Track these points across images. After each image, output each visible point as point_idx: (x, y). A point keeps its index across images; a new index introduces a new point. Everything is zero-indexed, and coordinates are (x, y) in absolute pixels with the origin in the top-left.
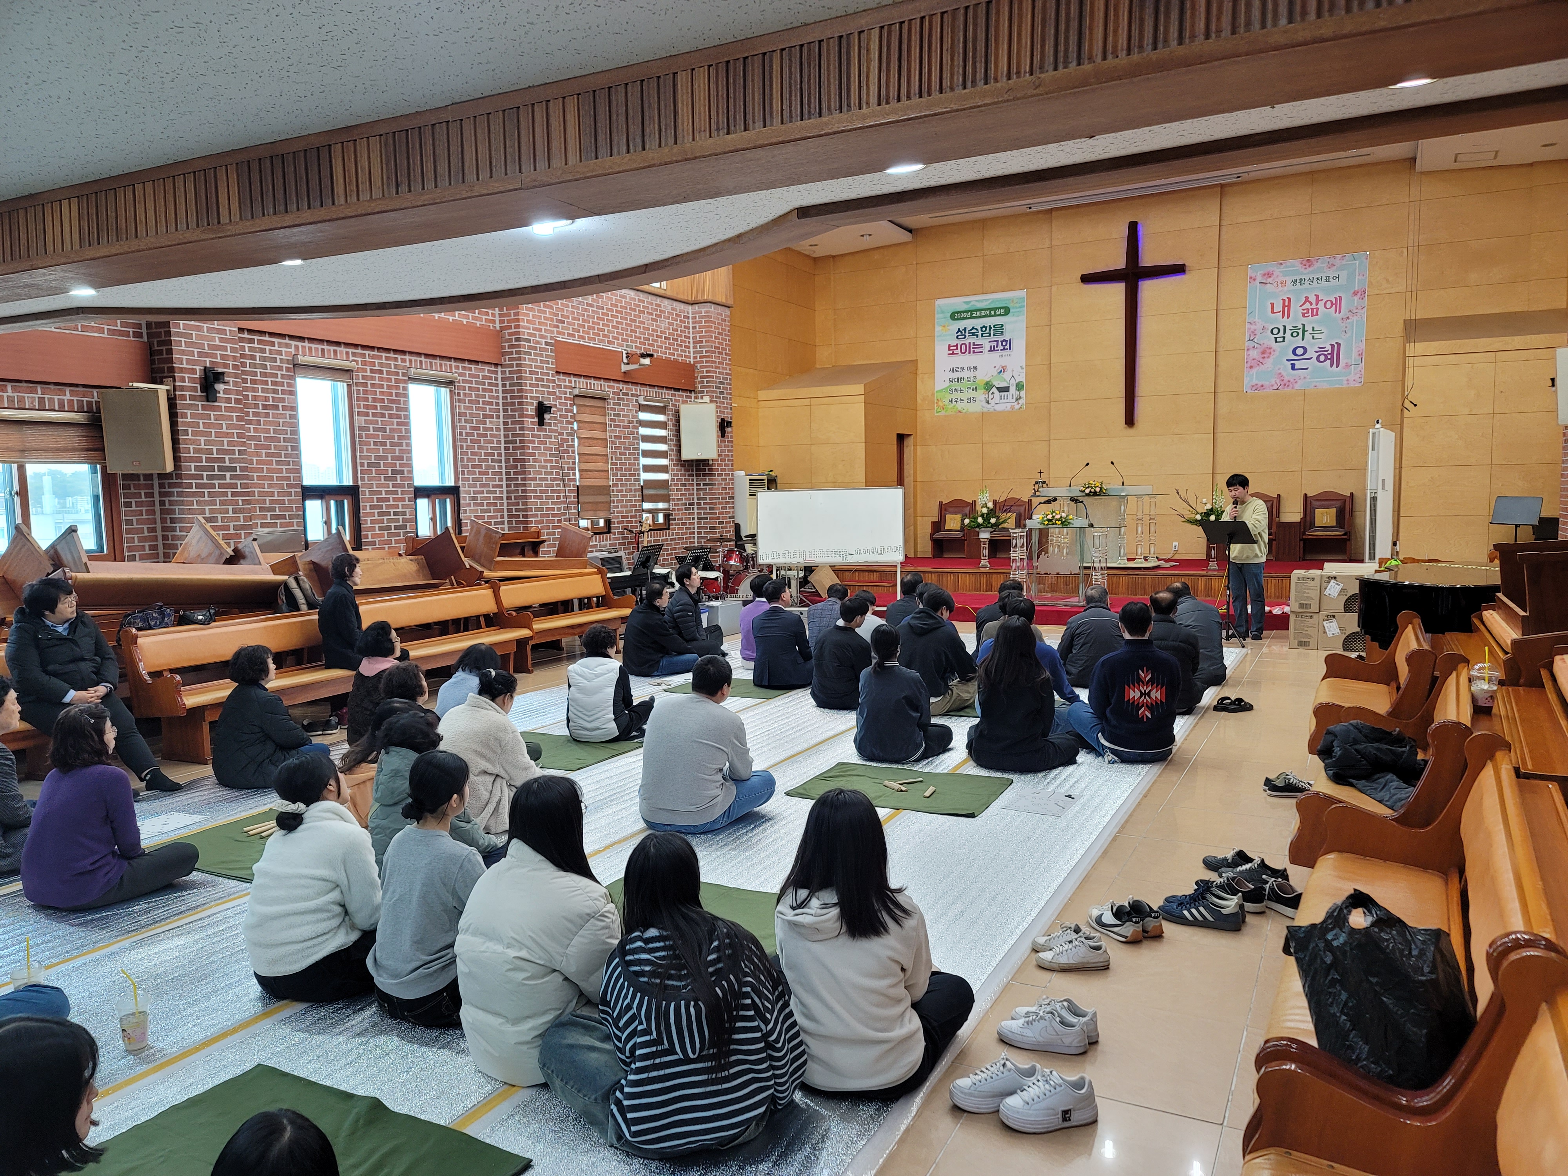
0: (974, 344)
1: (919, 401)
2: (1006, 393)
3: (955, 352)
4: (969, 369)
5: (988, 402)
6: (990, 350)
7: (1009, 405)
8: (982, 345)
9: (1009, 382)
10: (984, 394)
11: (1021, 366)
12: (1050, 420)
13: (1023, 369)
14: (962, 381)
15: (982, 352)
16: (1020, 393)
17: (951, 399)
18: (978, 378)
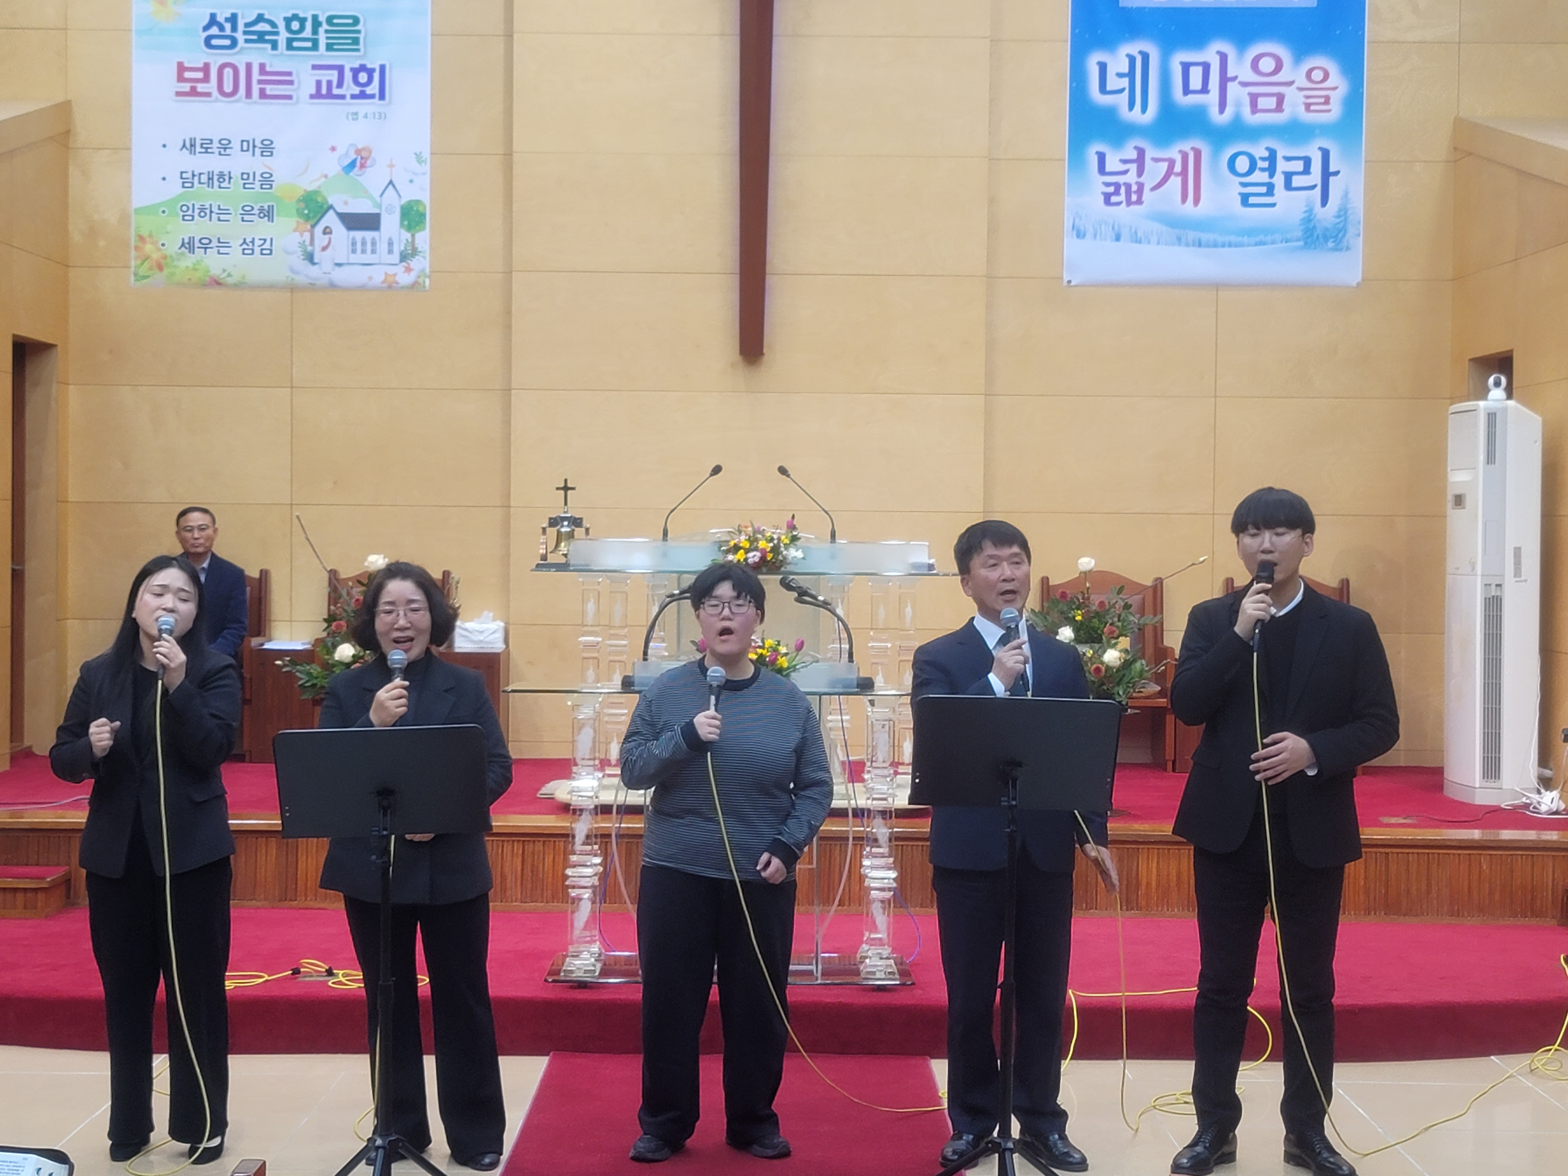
0: (262, 67)
1: (76, 236)
2: (369, 235)
3: (201, 87)
4: (248, 146)
5: (310, 258)
6: (317, 95)
7: (377, 276)
8: (289, 74)
9: (378, 199)
10: (295, 230)
11: (418, 153)
12: (509, 327)
13: (423, 164)
14: (222, 185)
15: (289, 97)
16: (413, 236)
17: (186, 241)
18: (279, 179)
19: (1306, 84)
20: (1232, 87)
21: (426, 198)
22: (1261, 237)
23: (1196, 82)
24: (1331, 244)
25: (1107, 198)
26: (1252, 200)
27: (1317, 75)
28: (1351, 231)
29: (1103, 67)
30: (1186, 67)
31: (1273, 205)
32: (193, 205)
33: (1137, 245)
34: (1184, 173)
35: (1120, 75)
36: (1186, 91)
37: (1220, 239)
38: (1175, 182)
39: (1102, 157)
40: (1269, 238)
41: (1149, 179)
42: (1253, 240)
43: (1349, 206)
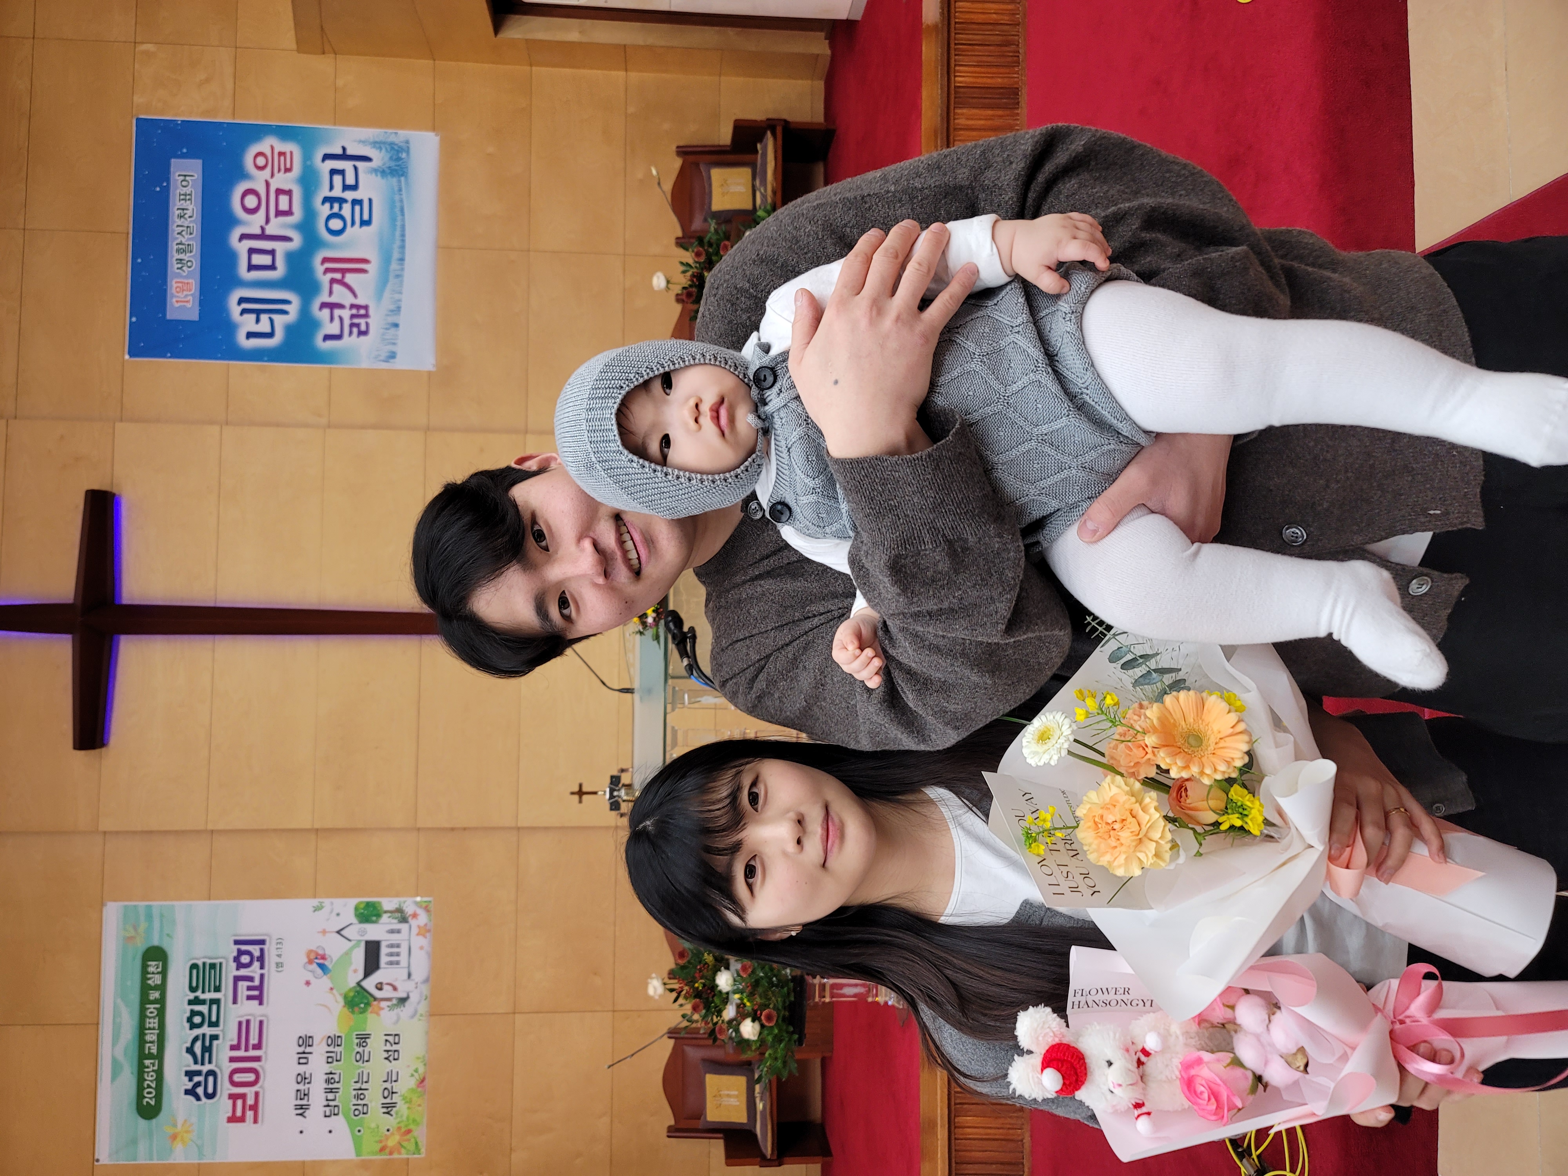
0: (233, 1048)
2: (384, 950)
3: (250, 1101)
4: (303, 1058)
5: (403, 1001)
6: (260, 999)
7: (419, 942)
8: (240, 1023)
9: (353, 943)
10: (378, 1014)
11: (313, 909)
12: (465, 829)
13: (323, 905)
14: (337, 1080)
15: (261, 1023)
16: (386, 912)
17: (385, 1110)
18: (334, 1031)
19: (268, 170)
20: (269, 231)
21: (353, 902)
22: (397, 211)
23: (266, 260)
24: (404, 155)
25: (361, 333)
26: (366, 217)
27: (261, 161)
28: (393, 139)
29: (250, 335)
30: (251, 267)
31: (370, 200)
32: (354, 1105)
33: (403, 309)
34: (344, 271)
35: (258, 321)
36: (272, 267)
37: (398, 243)
38: (350, 278)
39: (327, 337)
40: (398, 204)
41: (347, 299)
42: (399, 218)
43: (372, 140)
